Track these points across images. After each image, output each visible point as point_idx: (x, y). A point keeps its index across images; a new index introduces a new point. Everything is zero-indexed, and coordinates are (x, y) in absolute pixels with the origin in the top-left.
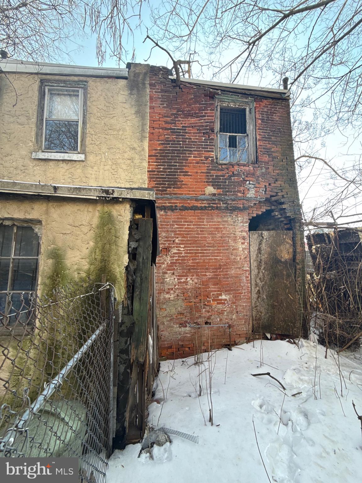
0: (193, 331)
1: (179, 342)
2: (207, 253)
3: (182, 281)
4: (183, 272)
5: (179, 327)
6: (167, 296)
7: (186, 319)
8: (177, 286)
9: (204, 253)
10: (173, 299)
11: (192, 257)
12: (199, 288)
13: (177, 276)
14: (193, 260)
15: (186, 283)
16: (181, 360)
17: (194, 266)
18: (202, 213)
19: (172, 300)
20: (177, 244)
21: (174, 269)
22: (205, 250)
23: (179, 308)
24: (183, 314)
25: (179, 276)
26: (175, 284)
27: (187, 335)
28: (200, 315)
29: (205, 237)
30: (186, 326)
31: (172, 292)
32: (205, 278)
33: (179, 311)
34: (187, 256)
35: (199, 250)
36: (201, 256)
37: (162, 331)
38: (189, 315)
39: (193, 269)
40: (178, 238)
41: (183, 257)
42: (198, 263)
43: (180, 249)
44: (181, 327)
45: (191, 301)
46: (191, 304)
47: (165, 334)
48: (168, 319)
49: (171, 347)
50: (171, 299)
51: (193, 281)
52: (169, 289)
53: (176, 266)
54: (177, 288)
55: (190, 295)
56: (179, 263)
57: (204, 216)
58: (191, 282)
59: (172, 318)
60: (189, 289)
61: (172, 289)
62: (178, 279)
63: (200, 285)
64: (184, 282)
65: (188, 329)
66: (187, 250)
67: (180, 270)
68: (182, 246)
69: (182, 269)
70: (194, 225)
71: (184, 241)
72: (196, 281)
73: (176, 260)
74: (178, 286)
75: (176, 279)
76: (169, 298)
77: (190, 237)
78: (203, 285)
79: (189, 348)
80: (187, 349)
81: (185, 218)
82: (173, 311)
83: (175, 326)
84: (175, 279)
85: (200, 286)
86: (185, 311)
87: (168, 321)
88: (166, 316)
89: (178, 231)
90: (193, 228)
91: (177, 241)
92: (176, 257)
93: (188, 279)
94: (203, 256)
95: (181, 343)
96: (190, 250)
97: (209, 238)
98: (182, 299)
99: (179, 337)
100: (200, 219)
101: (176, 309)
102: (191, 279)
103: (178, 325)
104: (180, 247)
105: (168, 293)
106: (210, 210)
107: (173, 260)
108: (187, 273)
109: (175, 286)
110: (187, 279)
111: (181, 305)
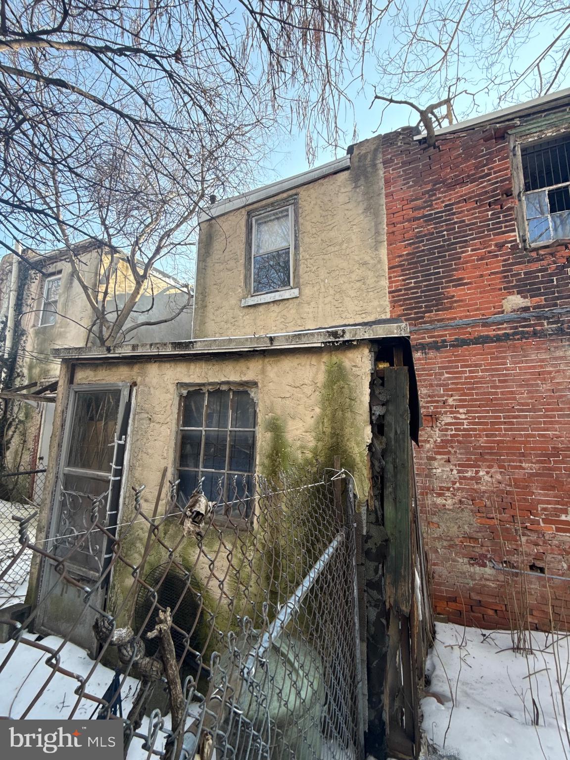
0: (501, 578)
1: (472, 594)
2: (518, 423)
3: (469, 474)
4: (469, 460)
5: (470, 564)
6: (439, 501)
7: (483, 551)
8: (458, 485)
9: (512, 423)
10: (451, 507)
11: (484, 430)
12: (508, 493)
13: (455, 465)
14: (487, 436)
15: (477, 479)
16: (479, 631)
17: (491, 448)
18: (501, 347)
19: (449, 510)
20: (452, 406)
21: (449, 453)
22: (515, 417)
23: (466, 527)
24: (476, 540)
25: (460, 465)
26: (453, 479)
27: (488, 583)
28: (514, 547)
29: (512, 393)
30: (484, 565)
31: (448, 494)
32: (519, 474)
33: (465, 533)
34: (475, 430)
35: (500, 417)
36: (506, 430)
37: (435, 564)
38: (488, 543)
39: (491, 454)
40: (452, 396)
41: (465, 430)
42: (502, 442)
43: (458, 415)
44: (473, 565)
45: (492, 516)
46: (492, 522)
47: (441, 570)
48: (445, 543)
49: (454, 600)
50: (447, 507)
51: (491, 477)
52: (441, 488)
53: (452, 447)
54: (459, 489)
55: (488, 503)
56: (459, 442)
57: (505, 352)
58: (487, 478)
59: (452, 543)
60: (484, 492)
61: (448, 489)
62: (459, 472)
63: (510, 485)
64: (472, 478)
65: (488, 571)
66: (474, 418)
67: (461, 454)
68: (461, 410)
69: (466, 453)
70: (482, 371)
71: (465, 400)
72: (499, 477)
73: (452, 436)
74: (461, 484)
75: (455, 472)
76: (444, 505)
77: (477, 394)
78: (517, 486)
79: (496, 611)
80: (491, 612)
81: (464, 361)
82: (454, 530)
83: (461, 560)
84: (452, 470)
85: (508, 488)
86: (479, 534)
87: (445, 548)
88: (440, 538)
89: (452, 383)
90: (482, 377)
91: (450, 401)
92: (452, 430)
93: (481, 473)
94: (511, 430)
95: (475, 597)
96: (479, 418)
97: (522, 394)
98: (472, 511)
99: (471, 583)
100: (497, 358)
101: (459, 527)
102: (488, 473)
103: (466, 560)
104: (458, 412)
105: (440, 495)
106: (518, 339)
107: (446, 435)
108: (476, 460)
109: (454, 483)
110: (477, 472)
111: (469, 522)
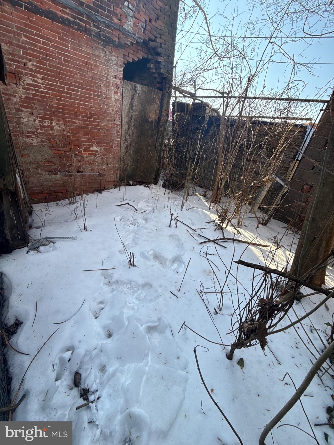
0: (65, 178)
1: (51, 188)
2: (75, 95)
3: (46, 124)
4: (46, 114)
5: (49, 174)
6: (28, 140)
7: (56, 167)
8: (39, 131)
9: (71, 94)
10: (36, 145)
11: (55, 95)
12: (68, 136)
13: (37, 117)
14: (57, 99)
15: (51, 127)
16: (55, 202)
17: (59, 108)
18: (65, 30)
19: (35, 146)
20: (31, 70)
21: (32, 107)
22: (73, 90)
23: (46, 156)
24: (52, 162)
25: (40, 117)
26: (36, 127)
27: (58, 182)
28: (71, 164)
29: (71, 72)
30: (57, 174)
31: (33, 136)
32: (74, 126)
33: (46, 159)
34: (49, 93)
35: (63, 88)
36: (68, 97)
37: (29, 178)
38: (58, 163)
39: (59, 112)
40: (30, 60)
41: (42, 92)
42: (64, 105)
43: (37, 79)
44: (51, 174)
45: (60, 149)
46: (60, 152)
47: (33, 180)
48: (34, 166)
49: (42, 193)
50: (34, 144)
51: (60, 127)
52: (28, 132)
53: (34, 104)
54: (40, 133)
55: (58, 142)
56: (38, 100)
57: (67, 36)
58: (57, 127)
59: (38, 165)
60: (56, 136)
61: (33, 133)
62: (40, 122)
63: (69, 132)
64: (48, 127)
65: (59, 176)
66: (48, 84)
67: (40, 109)
68: (39, 76)
69: (44, 110)
70: (53, 46)
71: (40, 68)
72: (64, 127)
73: (33, 95)
74: (41, 130)
75: (37, 122)
76: (32, 143)
77: (50, 66)
78: (72, 133)
79: (62, 193)
80: (60, 194)
81: (39, 30)
82: (39, 158)
83: (44, 173)
84: (35, 120)
85: (68, 134)
86: (54, 159)
87: (34, 168)
88: (31, 163)
89: (30, 49)
90: (52, 52)
91: (29, 64)
92: (33, 90)
93: (54, 124)
94: (70, 98)
95: (52, 189)
96: (52, 85)
97: (77, 75)
98: (49, 147)
99: (50, 183)
100: (63, 40)
101: (42, 156)
102: (57, 124)
103: (47, 173)
104: (36, 77)
105: (28, 137)
107: (29, 93)
108: (50, 115)
109: (37, 129)
110: (51, 123)
111: (48, 153)
